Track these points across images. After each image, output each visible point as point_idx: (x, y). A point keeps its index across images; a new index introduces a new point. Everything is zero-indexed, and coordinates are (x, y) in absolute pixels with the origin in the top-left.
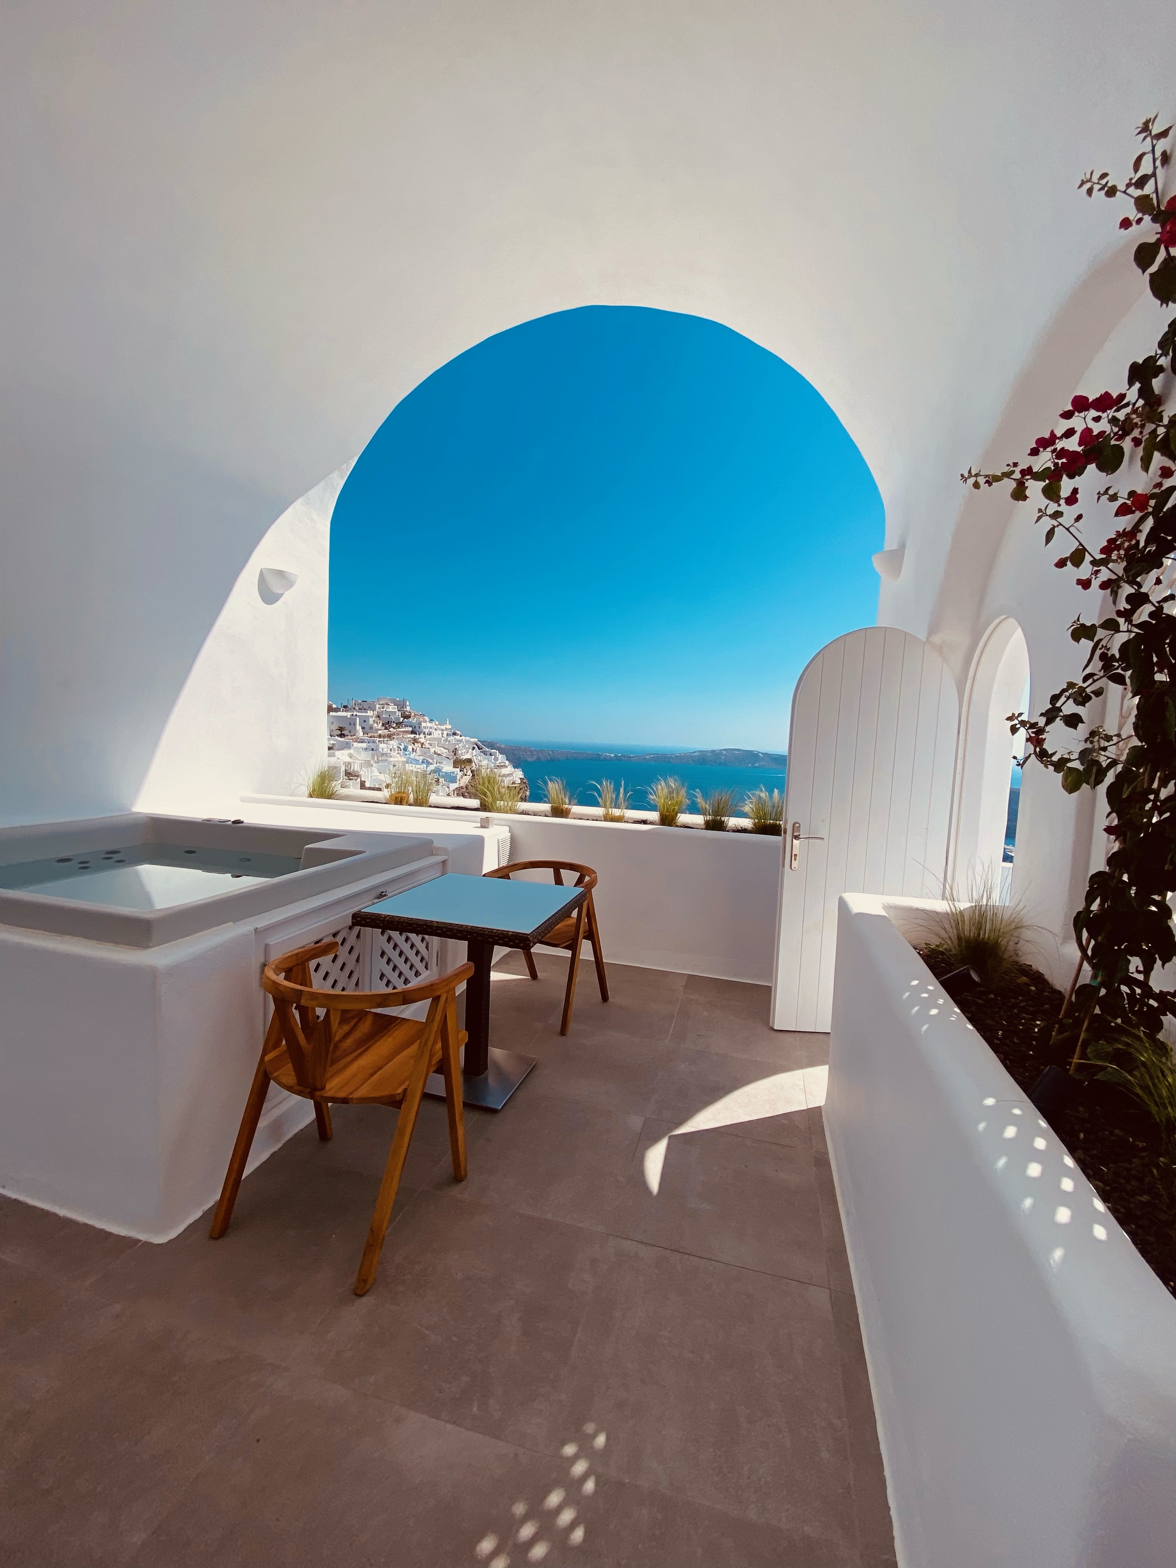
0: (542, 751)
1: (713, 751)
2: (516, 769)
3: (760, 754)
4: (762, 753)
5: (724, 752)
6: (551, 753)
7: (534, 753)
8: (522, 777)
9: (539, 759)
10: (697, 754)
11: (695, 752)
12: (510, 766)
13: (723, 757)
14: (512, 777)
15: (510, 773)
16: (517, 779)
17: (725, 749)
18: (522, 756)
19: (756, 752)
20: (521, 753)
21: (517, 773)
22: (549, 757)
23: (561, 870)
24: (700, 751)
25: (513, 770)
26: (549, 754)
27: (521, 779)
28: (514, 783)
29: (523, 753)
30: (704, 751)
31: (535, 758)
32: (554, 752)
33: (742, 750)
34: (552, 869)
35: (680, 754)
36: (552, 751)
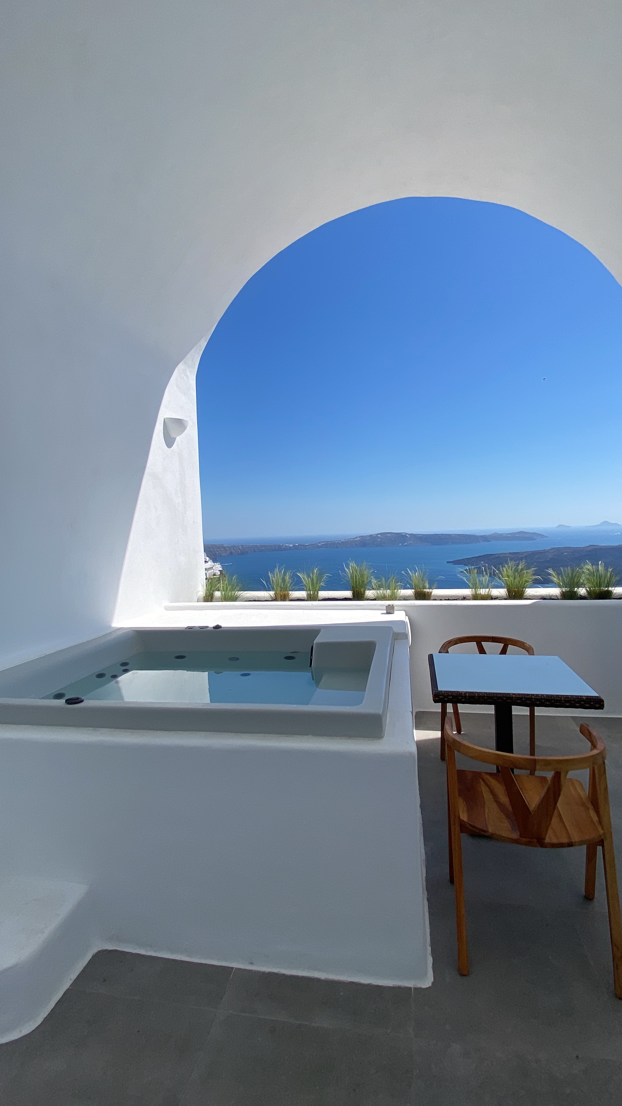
0: (234, 546)
1: (371, 536)
2: (215, 564)
3: (408, 535)
4: (409, 534)
5: (380, 536)
6: (241, 547)
7: (227, 549)
8: (221, 569)
9: (231, 553)
10: (358, 539)
11: (356, 538)
12: (210, 561)
13: (379, 540)
14: (213, 570)
15: (211, 567)
16: (217, 571)
17: (380, 533)
18: (217, 552)
19: (405, 534)
20: (216, 550)
21: (216, 567)
22: (240, 551)
23: (482, 642)
24: (360, 537)
25: (213, 564)
26: (239, 549)
27: (220, 571)
28: (214, 575)
29: (218, 550)
30: (364, 536)
31: (228, 552)
32: (243, 547)
33: (393, 533)
34: (475, 642)
35: (345, 540)
36: (242, 546)
